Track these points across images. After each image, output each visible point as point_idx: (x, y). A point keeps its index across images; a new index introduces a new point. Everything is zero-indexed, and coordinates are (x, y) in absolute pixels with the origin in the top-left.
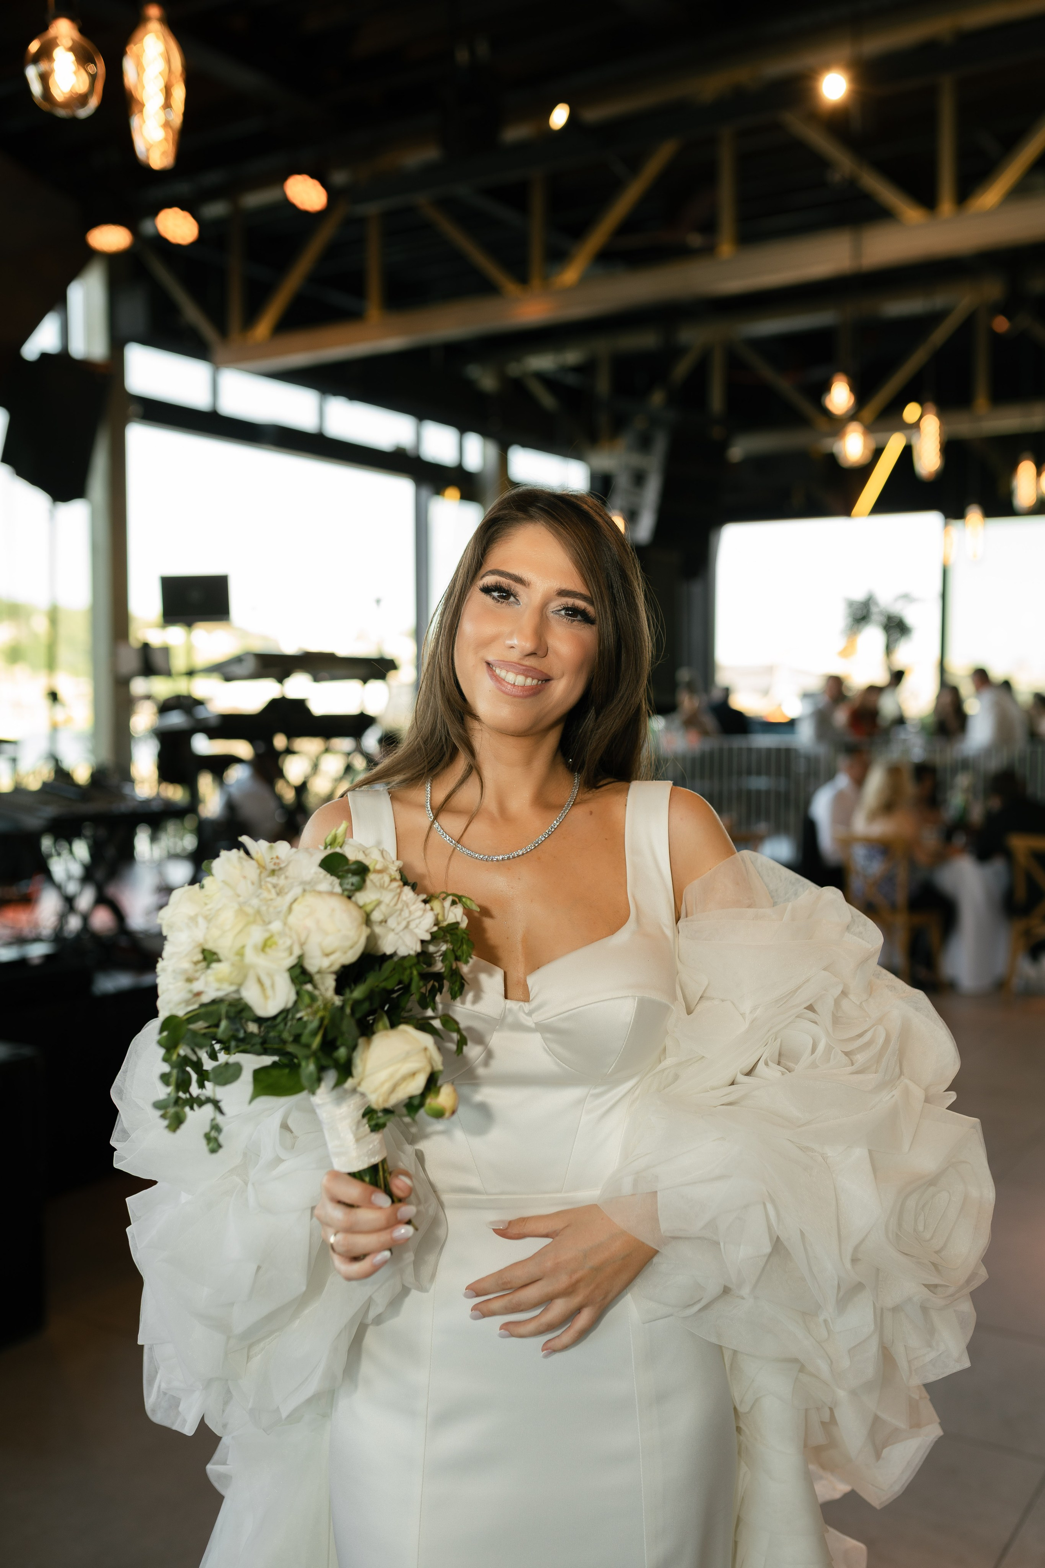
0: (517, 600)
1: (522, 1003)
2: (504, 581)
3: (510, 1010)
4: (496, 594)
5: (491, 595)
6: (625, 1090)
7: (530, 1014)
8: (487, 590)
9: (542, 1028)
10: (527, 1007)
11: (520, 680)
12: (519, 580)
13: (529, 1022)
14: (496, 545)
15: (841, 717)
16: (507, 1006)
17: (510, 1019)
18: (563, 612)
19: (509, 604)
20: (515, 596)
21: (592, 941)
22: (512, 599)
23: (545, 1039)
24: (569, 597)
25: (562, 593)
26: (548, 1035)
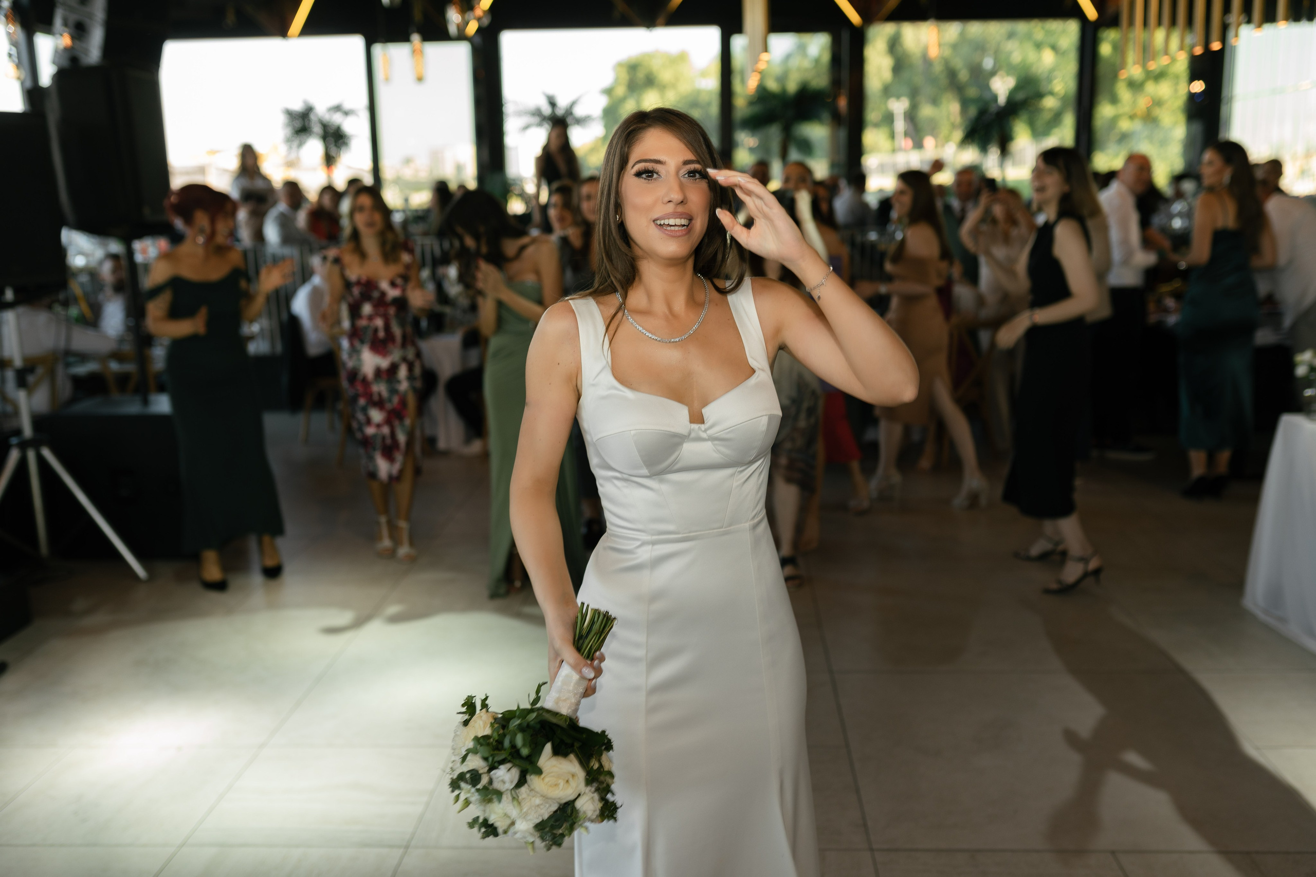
0: (659, 175)
1: (700, 425)
2: (649, 166)
3: (693, 430)
4: (644, 176)
5: (643, 178)
6: (756, 467)
7: (705, 431)
8: (639, 174)
9: (712, 439)
10: (703, 427)
11: (678, 221)
12: (658, 162)
13: (704, 435)
14: (633, 147)
15: (301, 218)
16: (692, 427)
17: (693, 435)
18: (687, 176)
19: (655, 179)
20: (657, 173)
21: (738, 385)
22: (655, 176)
23: (714, 445)
24: (690, 164)
25: (686, 163)
26: (716, 442)
